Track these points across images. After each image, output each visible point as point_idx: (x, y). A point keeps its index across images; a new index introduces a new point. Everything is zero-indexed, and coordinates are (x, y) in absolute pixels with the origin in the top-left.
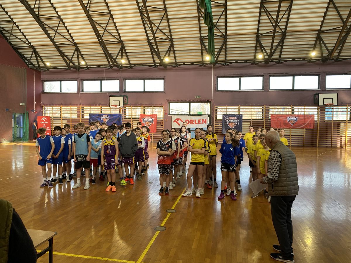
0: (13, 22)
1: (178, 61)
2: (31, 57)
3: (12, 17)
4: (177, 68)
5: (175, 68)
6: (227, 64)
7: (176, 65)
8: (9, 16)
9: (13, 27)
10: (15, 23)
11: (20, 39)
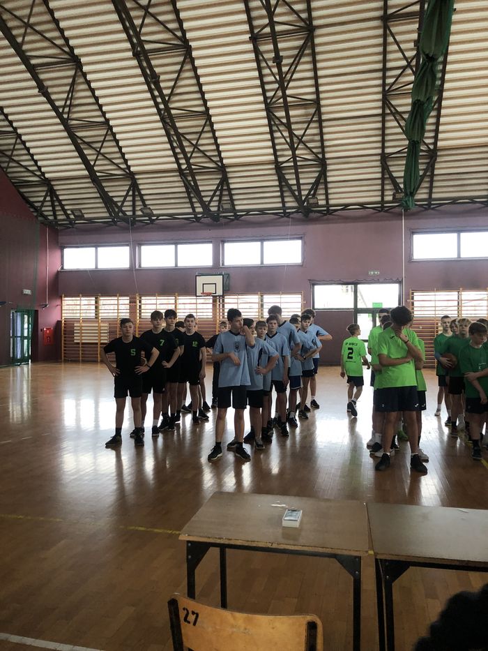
0: (17, 133)
1: (331, 202)
2: (44, 201)
3: (15, 124)
4: (331, 217)
5: (325, 217)
6: (432, 206)
7: (328, 210)
8: (11, 123)
9: (15, 144)
10: (19, 136)
11: (25, 167)
